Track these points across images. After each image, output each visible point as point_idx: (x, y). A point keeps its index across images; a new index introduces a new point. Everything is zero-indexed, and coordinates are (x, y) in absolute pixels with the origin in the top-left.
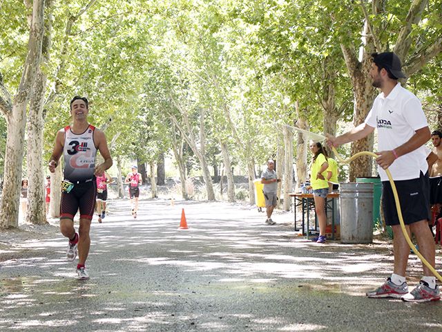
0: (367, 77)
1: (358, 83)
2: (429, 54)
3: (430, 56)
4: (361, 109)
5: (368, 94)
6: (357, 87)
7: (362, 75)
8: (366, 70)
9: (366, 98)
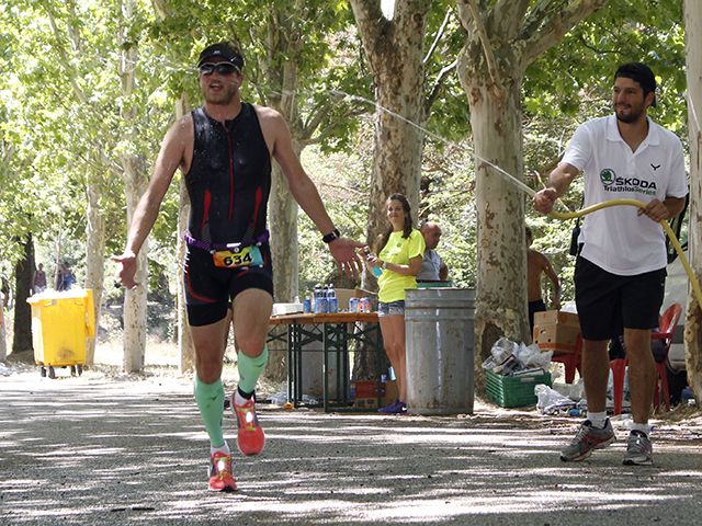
0: (406, 56)
1: (385, 69)
2: (571, 15)
3: (572, 19)
4: (392, 128)
5: (407, 93)
6: (383, 77)
7: (395, 49)
8: (404, 40)
9: (403, 103)
